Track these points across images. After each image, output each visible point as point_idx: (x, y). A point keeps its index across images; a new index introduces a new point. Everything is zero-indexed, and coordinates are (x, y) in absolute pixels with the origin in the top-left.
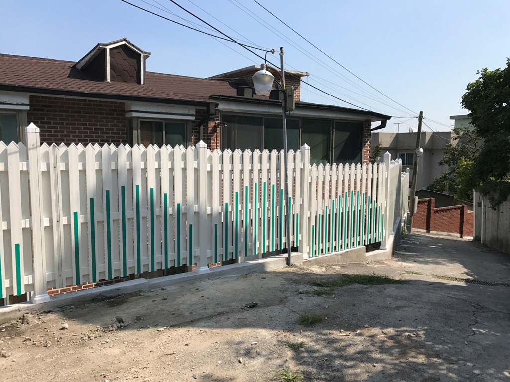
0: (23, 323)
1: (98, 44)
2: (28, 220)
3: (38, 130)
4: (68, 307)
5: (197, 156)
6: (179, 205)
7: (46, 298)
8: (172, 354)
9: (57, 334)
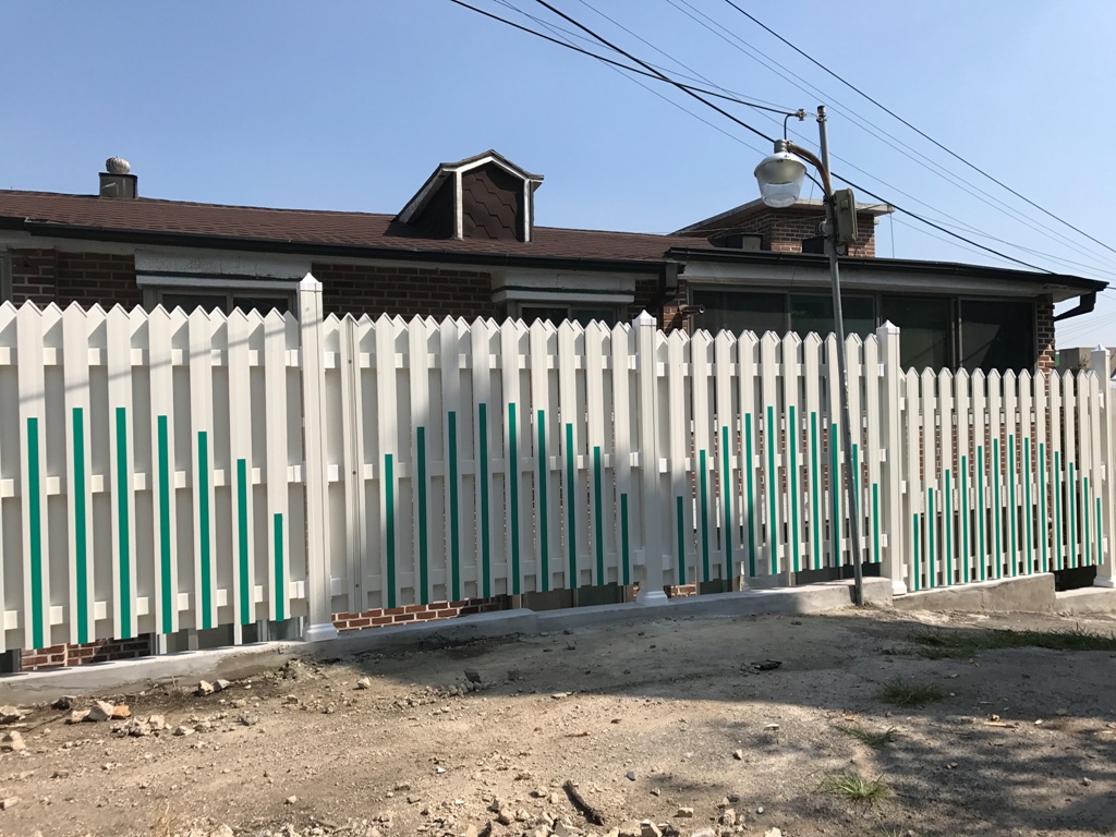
0: (284, 678)
1: (441, 166)
2: (298, 468)
3: (320, 286)
4: (372, 655)
5: (634, 345)
6: (597, 450)
7: (331, 630)
8: (582, 736)
9: (348, 696)
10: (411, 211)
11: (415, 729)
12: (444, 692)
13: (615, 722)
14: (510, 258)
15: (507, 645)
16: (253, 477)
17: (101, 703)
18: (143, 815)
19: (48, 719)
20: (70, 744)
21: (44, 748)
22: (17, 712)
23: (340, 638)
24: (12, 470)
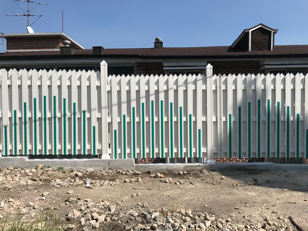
0: (201, 173)
1: (245, 30)
2: (205, 117)
3: (212, 67)
6: (298, 115)
7: (213, 162)
8: (294, 203)
9: (219, 181)
10: (235, 44)
11: (239, 192)
12: (246, 183)
13: (305, 201)
14: (267, 55)
15: (265, 172)
16: (193, 119)
17: (157, 173)
18: (169, 203)
19: (146, 175)
20: (151, 182)
21: (146, 182)
22: (139, 173)
23: (216, 164)
24: (139, 115)
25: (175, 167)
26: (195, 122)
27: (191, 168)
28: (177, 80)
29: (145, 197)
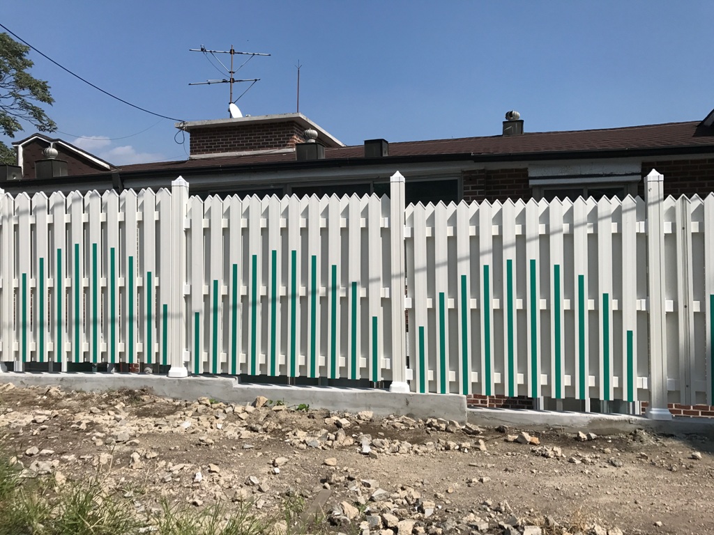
0: (634, 440)
2: (644, 301)
3: (662, 177)
4: (699, 437)
7: (667, 414)
9: (686, 463)
16: (613, 305)
17: (523, 433)
19: (495, 436)
20: (510, 453)
21: (496, 453)
23: (674, 420)
24: (476, 294)
25: (566, 422)
26: (619, 314)
27: (608, 426)
28: (571, 211)
29: (498, 487)
